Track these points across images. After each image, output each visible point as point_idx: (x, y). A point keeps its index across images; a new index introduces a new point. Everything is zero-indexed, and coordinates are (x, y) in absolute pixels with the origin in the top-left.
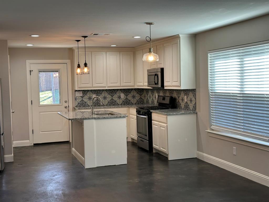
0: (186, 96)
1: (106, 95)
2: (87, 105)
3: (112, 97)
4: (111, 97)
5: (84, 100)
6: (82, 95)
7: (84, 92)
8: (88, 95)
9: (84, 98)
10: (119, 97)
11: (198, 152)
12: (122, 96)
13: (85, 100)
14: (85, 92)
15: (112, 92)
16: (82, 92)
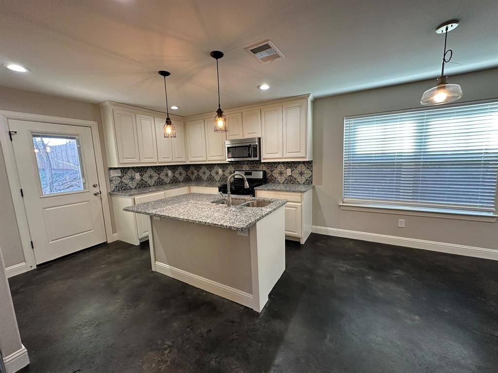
0: (290, 169)
1: (152, 172)
2: (129, 188)
3: (159, 175)
4: (157, 175)
5: (123, 181)
6: (120, 175)
7: (122, 170)
8: (130, 174)
9: (123, 178)
10: (167, 175)
11: (313, 226)
12: (170, 173)
13: (125, 181)
14: (124, 170)
15: (158, 169)
16: (120, 170)
